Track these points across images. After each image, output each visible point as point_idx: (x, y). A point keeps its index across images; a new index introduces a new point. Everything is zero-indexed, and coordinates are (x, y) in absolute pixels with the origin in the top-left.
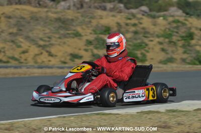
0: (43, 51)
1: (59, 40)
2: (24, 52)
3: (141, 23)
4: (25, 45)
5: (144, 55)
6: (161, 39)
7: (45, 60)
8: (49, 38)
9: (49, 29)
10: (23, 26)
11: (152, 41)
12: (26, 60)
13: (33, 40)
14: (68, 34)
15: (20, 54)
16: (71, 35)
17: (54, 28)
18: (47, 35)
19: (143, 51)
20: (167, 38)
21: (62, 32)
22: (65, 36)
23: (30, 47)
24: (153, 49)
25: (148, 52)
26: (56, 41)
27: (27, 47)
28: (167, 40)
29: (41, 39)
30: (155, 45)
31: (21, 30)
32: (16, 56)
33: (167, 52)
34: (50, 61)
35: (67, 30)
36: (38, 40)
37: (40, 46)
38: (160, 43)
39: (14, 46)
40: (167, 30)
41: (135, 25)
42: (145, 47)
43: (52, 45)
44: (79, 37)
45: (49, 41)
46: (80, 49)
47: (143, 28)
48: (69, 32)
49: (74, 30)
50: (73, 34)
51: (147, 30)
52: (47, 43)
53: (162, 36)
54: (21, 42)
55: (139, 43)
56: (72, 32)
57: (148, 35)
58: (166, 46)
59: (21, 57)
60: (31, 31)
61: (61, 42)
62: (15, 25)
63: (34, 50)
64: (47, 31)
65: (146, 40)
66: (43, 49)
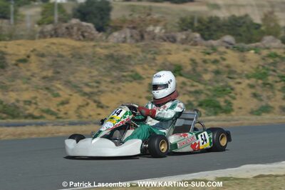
0: (89, 101)
1: (112, 86)
2: (63, 103)
3: (224, 59)
4: (65, 93)
5: (229, 104)
6: (252, 81)
7: (91, 113)
8: (98, 82)
9: (97, 70)
10: (62, 67)
11: (239, 83)
12: (66, 114)
13: (76, 87)
14: (123, 76)
15: (58, 105)
16: (128, 78)
17: (105, 68)
18: (95, 78)
19: (228, 98)
20: (260, 78)
21: (115, 74)
22: (119, 79)
23: (71, 95)
24: (241, 94)
25: (234, 99)
26: (107, 87)
27: (67, 97)
28: (260, 82)
29: (87, 85)
30: (243, 89)
31: (58, 73)
32: (52, 109)
33: (262, 98)
34: (99, 114)
35: (122, 70)
36: (82, 85)
37: (85, 94)
38: (251, 86)
39: (49, 95)
40: (261, 68)
41: (215, 62)
42: (230, 93)
43: (102, 92)
44: (139, 81)
45: (97, 87)
46: (140, 97)
47: (228, 66)
48: (125, 74)
49: (132, 71)
50: (131, 76)
51: (233, 69)
52: (96, 90)
53: (254, 76)
54: (59, 89)
55: (222, 87)
56: (130, 73)
57: (235, 76)
58: (259, 90)
59: (59, 110)
60: (73, 73)
61: (114, 88)
62: (50, 66)
63: (77, 100)
64: (96, 73)
65: (231, 83)
66: (89, 98)
